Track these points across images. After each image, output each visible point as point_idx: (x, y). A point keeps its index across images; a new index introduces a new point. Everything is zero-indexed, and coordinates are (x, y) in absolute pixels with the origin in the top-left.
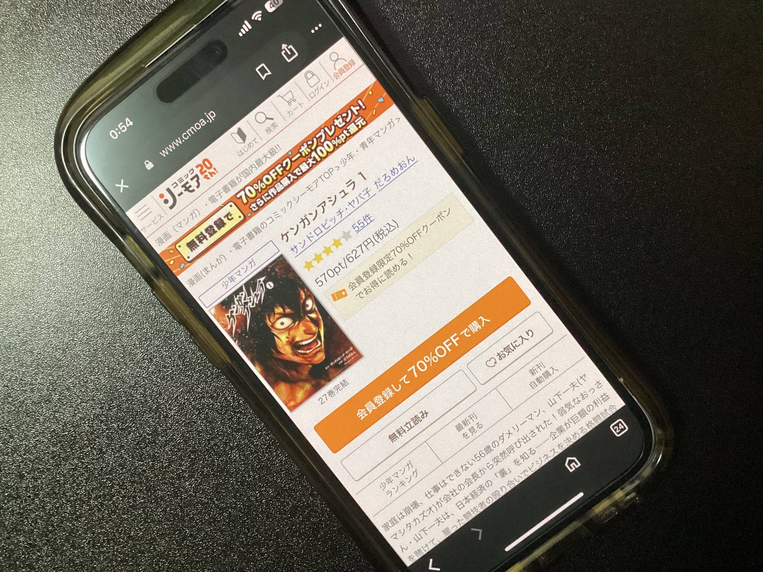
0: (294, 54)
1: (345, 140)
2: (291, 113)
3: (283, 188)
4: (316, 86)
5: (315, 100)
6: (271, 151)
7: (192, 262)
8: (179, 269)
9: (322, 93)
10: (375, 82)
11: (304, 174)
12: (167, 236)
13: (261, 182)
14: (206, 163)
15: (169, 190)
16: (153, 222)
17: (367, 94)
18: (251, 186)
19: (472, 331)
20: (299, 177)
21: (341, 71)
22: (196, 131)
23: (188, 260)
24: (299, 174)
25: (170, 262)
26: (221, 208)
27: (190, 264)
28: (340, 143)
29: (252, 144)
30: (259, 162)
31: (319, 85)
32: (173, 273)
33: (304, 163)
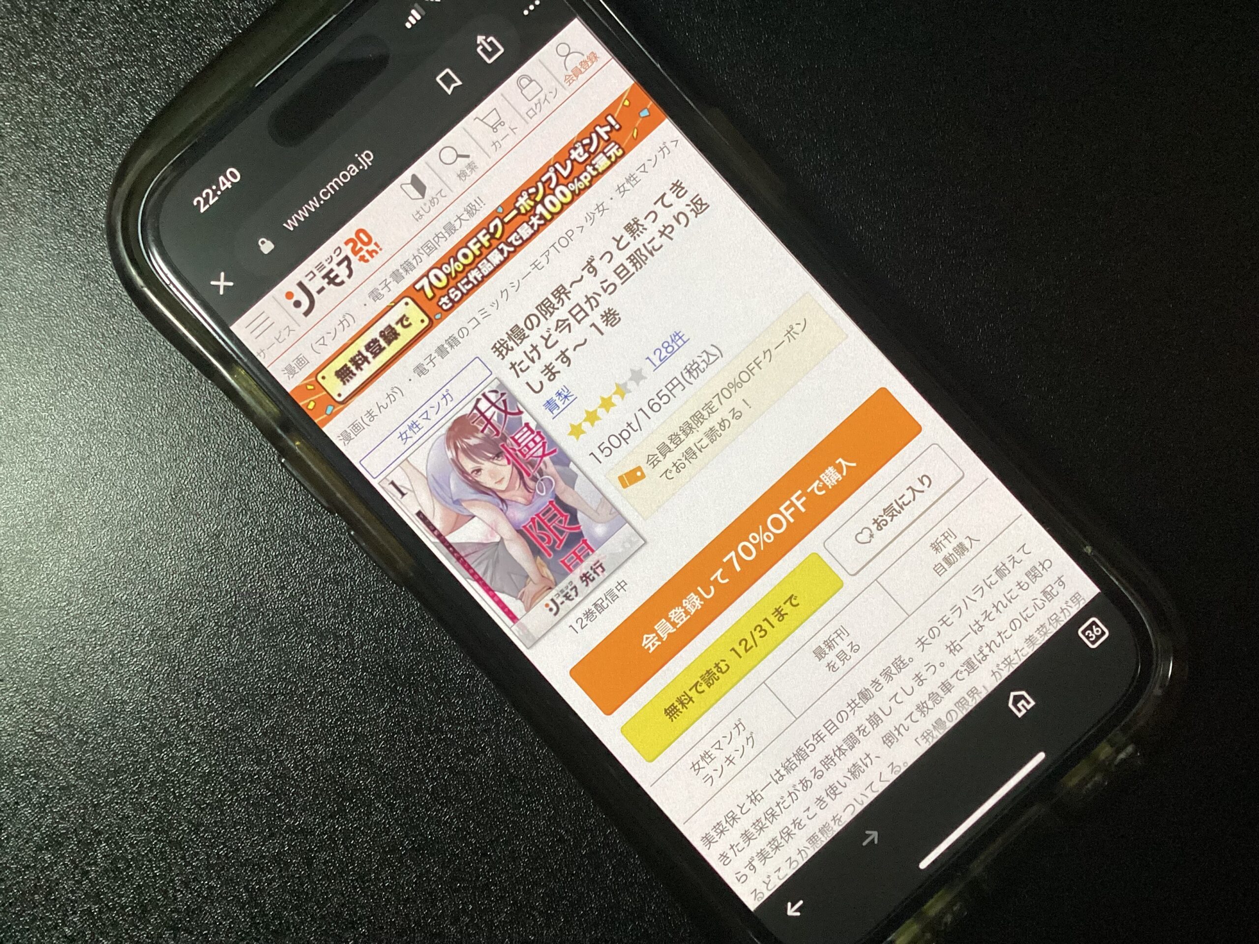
0: (498, 50)
1: (590, 182)
2: (497, 144)
3: (492, 268)
4: (537, 98)
5: (536, 120)
6: (469, 209)
7: (345, 402)
8: (325, 416)
9: (546, 109)
10: (633, 86)
11: (525, 242)
12: (301, 361)
13: (454, 262)
14: (362, 235)
15: (301, 285)
16: (277, 340)
17: (621, 105)
18: (437, 268)
19: (828, 484)
20: (517, 249)
21: (577, 72)
22: (342, 185)
23: (340, 399)
24: (516, 243)
25: (308, 405)
26: (390, 308)
27: (341, 406)
28: (582, 187)
29: (435, 200)
30: (450, 229)
31: (542, 96)
32: (315, 423)
33: (525, 224)
